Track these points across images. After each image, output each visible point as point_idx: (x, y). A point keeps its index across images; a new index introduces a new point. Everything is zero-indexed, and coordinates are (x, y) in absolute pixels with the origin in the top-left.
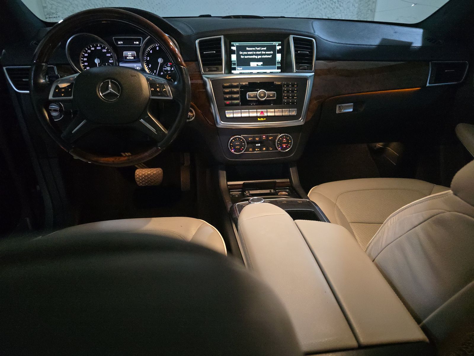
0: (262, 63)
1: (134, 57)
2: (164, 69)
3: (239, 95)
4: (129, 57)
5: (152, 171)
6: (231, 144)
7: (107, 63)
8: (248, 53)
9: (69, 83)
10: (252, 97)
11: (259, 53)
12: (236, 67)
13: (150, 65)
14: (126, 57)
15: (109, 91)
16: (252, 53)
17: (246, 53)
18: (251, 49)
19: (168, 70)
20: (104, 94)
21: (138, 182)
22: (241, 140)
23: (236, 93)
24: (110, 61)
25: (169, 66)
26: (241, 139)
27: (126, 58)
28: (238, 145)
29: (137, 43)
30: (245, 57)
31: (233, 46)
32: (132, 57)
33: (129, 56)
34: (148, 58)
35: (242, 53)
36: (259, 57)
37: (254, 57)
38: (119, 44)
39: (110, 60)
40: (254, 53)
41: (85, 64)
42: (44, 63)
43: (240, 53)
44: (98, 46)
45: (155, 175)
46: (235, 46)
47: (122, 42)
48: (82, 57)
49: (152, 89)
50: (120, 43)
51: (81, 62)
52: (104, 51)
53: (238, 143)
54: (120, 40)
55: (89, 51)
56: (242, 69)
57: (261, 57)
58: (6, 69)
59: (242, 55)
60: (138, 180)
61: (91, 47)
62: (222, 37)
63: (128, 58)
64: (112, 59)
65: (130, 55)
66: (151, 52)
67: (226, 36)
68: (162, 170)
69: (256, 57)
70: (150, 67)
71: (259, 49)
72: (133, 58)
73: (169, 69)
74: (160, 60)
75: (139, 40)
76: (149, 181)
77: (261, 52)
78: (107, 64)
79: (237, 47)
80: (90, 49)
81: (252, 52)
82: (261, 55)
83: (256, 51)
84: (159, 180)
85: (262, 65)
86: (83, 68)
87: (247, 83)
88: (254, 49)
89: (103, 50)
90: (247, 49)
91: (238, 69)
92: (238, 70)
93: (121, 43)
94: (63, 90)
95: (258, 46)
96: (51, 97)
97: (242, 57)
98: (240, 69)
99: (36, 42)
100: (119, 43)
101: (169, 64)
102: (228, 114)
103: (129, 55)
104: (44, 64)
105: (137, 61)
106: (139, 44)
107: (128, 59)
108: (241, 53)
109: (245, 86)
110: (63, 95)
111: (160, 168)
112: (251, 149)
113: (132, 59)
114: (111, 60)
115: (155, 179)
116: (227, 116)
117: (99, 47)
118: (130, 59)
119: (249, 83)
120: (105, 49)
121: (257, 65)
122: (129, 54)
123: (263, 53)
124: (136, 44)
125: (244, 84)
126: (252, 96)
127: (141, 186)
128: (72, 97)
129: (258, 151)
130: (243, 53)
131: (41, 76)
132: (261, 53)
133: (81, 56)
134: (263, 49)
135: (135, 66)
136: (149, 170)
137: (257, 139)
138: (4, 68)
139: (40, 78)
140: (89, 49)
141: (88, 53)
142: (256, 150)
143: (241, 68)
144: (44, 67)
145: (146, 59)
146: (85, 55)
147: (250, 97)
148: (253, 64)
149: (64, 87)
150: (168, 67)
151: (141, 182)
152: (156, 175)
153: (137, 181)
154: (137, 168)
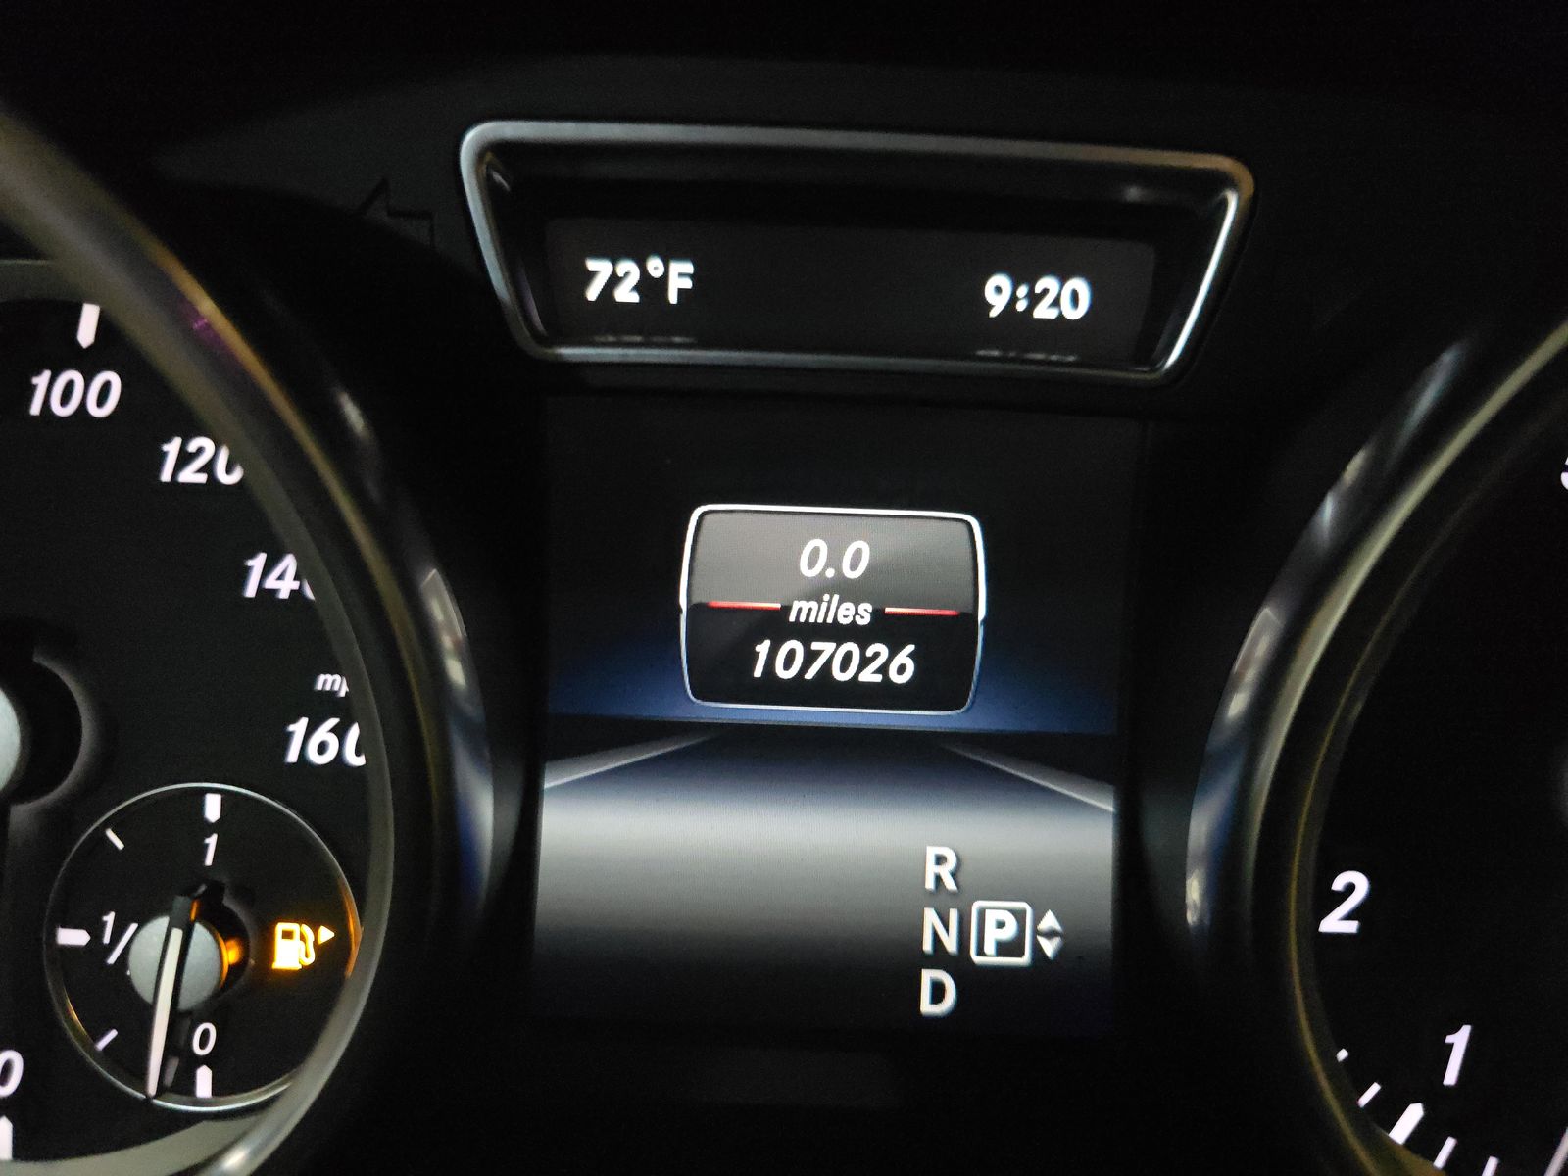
1: (943, 645)
4: (809, 632)
7: (221, 775)
14: (733, 632)
24: (309, 743)
27: (727, 673)
32: (887, 629)
33: (803, 610)
38: (609, 317)
47: (680, 276)
50: (626, 294)
52: (191, 478)
63: (771, 658)
65: (840, 587)
72: (903, 666)
89: (172, 448)
93: (652, 288)
100: (612, 277)
103: (816, 591)
105: (996, 744)
107: (772, 690)
113: (884, 694)
117: (89, 363)
118: (824, 690)
122: (821, 575)
135: (936, 868)
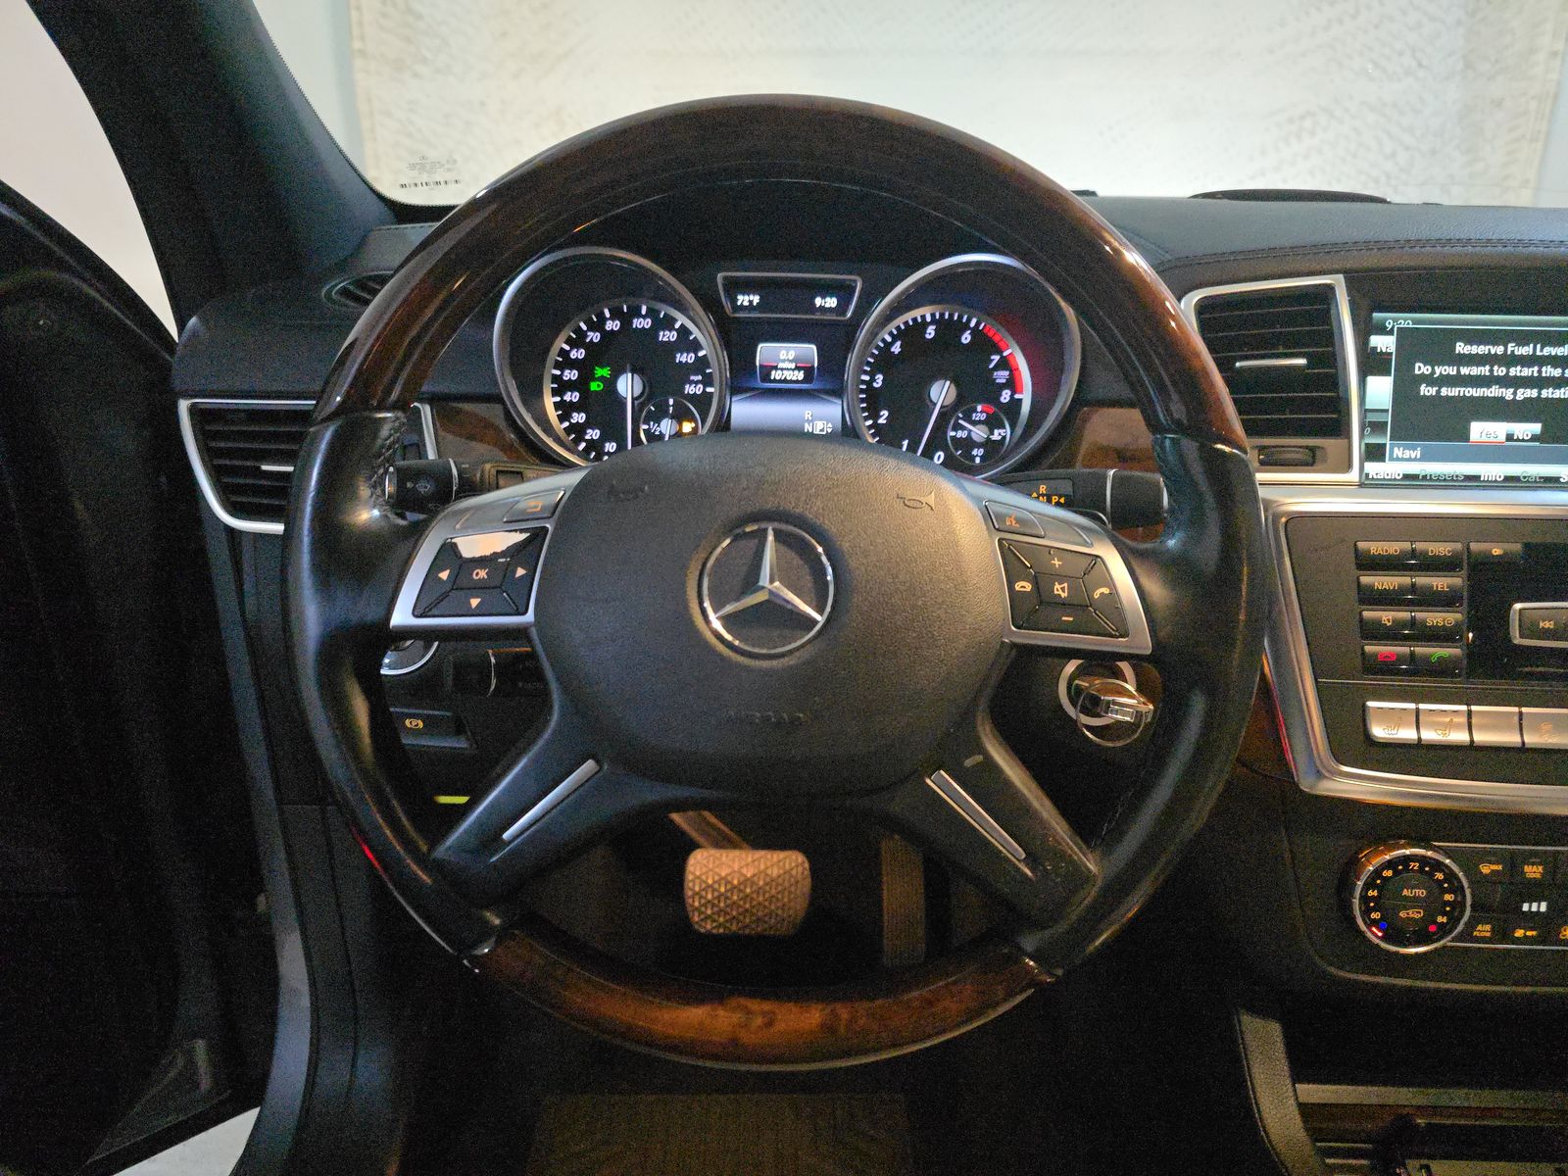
0: (1536, 428)
1: (809, 371)
2: (953, 434)
3: (1459, 616)
4: (782, 369)
5: (762, 867)
6: (1371, 893)
7: (672, 396)
8: (1465, 371)
9: (522, 531)
10: (1546, 634)
11: (1526, 372)
12: (1385, 445)
13: (885, 413)
14: (767, 370)
15: (760, 597)
16: (1485, 370)
17: (1451, 371)
18: (1482, 350)
19: (975, 437)
20: (729, 608)
21: (696, 914)
22: (1440, 876)
23: (1446, 601)
24: (690, 389)
25: (980, 422)
26: (1438, 866)
27: (766, 378)
28: (1414, 902)
29: (831, 302)
30: (1444, 392)
31: (1382, 330)
32: (798, 368)
33: (781, 365)
34: (880, 378)
35: (1426, 370)
36: (1522, 394)
37: (1494, 391)
38: (742, 308)
39: (691, 382)
40: (1500, 371)
41: (567, 397)
42: (388, 410)
43: (1417, 372)
44: (639, 315)
45: (774, 883)
46: (1391, 332)
47: (756, 299)
48: (558, 365)
49: (1018, 586)
50: (746, 303)
51: (548, 387)
52: (665, 339)
53: (1421, 893)
54: (748, 286)
55: (594, 337)
56: (1418, 453)
57: (1534, 393)
58: (194, 411)
59: (1430, 380)
60: (697, 904)
61: (607, 315)
62: (1338, 281)
63: (775, 375)
64: (700, 378)
65: (788, 360)
66: (896, 348)
67: (1354, 280)
68: (807, 865)
69: (1508, 394)
70: (882, 421)
71: (1525, 350)
72: (800, 375)
73: (979, 433)
74: (941, 393)
75: (843, 291)
76: (747, 910)
77: (1536, 369)
78: (671, 402)
79: (1404, 335)
80: (598, 326)
81: (1488, 367)
82: (1540, 382)
83: (1510, 360)
84: (791, 912)
85: (1534, 438)
86: (552, 414)
87: (1517, 547)
88: (1500, 350)
89: (661, 333)
90: (1461, 348)
91: (1398, 452)
92: (1398, 459)
93: (751, 302)
94: (482, 574)
95: (1523, 338)
96: (402, 616)
97: (1426, 390)
98: (1408, 454)
99: (351, 288)
100: (743, 300)
101: (979, 408)
102: (1380, 722)
103: (784, 361)
104: (389, 415)
105: (819, 391)
106: (842, 308)
107: (775, 381)
108: (1421, 369)
109: (1504, 564)
110: (475, 602)
111: (799, 850)
112: (1488, 927)
113: (797, 382)
114: (697, 383)
115: (773, 907)
116: (1379, 732)
117: (644, 317)
118: (785, 381)
119: (1527, 546)
120: (671, 328)
121: (1510, 437)
122: (785, 358)
123: (1549, 371)
124: (822, 309)
125: (1497, 551)
126: (1548, 625)
127: (709, 936)
128: (529, 617)
129: (1525, 940)
130: (1433, 372)
131: (364, 491)
132: (1540, 372)
133: (553, 355)
134: (1549, 351)
135: (807, 416)
136: (750, 859)
137: (1533, 871)
138: (184, 405)
139: (352, 496)
140: (592, 327)
141: (590, 347)
142: (1519, 933)
143: (1414, 448)
144: (385, 432)
145: (869, 384)
146: (574, 355)
147: (1530, 629)
148: (1482, 431)
149: (488, 553)
150: (974, 423)
151: (707, 917)
152: (780, 888)
153: (689, 909)
154: (694, 846)
